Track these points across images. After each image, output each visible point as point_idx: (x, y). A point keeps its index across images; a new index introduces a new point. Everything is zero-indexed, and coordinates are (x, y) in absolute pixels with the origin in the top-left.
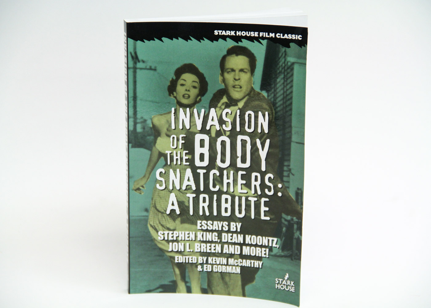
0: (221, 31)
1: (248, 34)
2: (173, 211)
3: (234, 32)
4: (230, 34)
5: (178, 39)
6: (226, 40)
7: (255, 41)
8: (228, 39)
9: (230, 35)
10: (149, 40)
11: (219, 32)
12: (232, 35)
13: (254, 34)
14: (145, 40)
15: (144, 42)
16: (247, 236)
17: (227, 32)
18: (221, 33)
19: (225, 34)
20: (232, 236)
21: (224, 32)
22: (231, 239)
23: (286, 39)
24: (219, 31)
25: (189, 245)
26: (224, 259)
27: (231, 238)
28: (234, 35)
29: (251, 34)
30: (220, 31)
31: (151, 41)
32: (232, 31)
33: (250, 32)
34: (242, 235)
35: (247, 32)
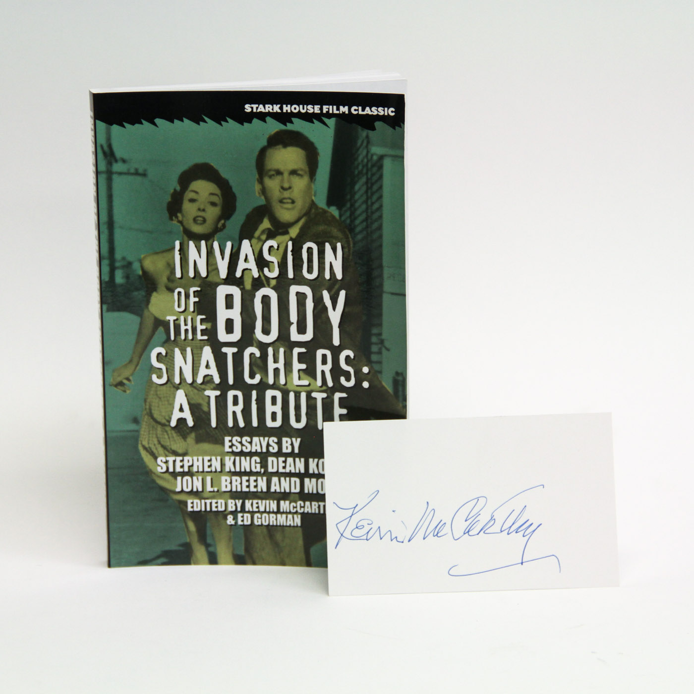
0: (257, 105)
1: (303, 109)
2: (182, 421)
3: (279, 106)
4: (273, 109)
5: (182, 121)
6: (265, 121)
7: (314, 121)
8: (268, 119)
9: (271, 111)
10: (133, 124)
11: (252, 108)
12: (275, 111)
13: (313, 108)
14: (125, 124)
15: (124, 127)
16: (311, 460)
17: (267, 106)
18: (257, 108)
19: (263, 110)
20: (285, 462)
21: (261, 106)
22: (284, 467)
23: (367, 115)
24: (252, 106)
25: (212, 479)
26: (271, 502)
27: (284, 465)
28: (279, 111)
29: (307, 109)
30: (255, 106)
31: (137, 125)
32: (275, 106)
33: (305, 106)
34: (303, 460)
35: (301, 106)
